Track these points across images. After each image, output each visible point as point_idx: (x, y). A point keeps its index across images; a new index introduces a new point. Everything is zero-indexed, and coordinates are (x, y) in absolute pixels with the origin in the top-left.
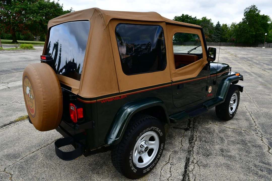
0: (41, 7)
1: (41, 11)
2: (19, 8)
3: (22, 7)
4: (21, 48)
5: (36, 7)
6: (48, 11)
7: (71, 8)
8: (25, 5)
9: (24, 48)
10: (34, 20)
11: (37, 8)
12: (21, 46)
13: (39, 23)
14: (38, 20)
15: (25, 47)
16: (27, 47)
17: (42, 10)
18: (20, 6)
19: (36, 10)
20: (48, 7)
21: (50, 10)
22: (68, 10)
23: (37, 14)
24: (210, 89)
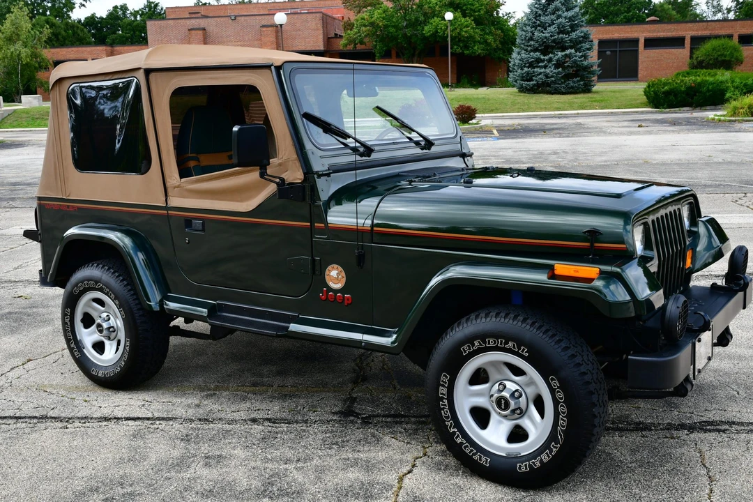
24: (334, 273)
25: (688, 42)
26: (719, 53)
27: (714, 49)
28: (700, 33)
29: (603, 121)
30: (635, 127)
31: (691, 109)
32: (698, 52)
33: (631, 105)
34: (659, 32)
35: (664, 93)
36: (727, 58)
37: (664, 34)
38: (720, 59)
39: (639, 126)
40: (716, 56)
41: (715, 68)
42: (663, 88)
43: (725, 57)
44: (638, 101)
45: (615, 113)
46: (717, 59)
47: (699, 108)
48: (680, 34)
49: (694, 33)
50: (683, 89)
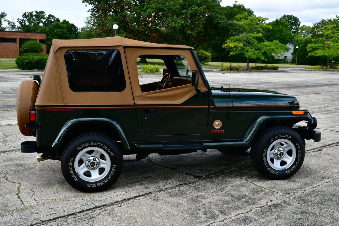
0: (186, 4)
1: (184, 11)
2: (154, 8)
3: (157, 7)
4: (143, 71)
5: (178, 5)
6: (196, 10)
7: (236, 2)
8: (162, 3)
9: (147, 72)
10: (172, 26)
11: (179, 7)
12: (143, 68)
13: (180, 30)
14: (178, 26)
15: (148, 70)
16: (151, 70)
17: (186, 9)
18: (156, 5)
19: (177, 11)
20: (195, 4)
21: (199, 8)
22: (228, 7)
23: (178, 16)
24: (217, 123)
25: (18, 41)
26: (34, 47)
27: (31, 45)
28: (23, 37)
29: (8, 75)
30: (29, 77)
31: (38, 70)
32: (24, 46)
33: (10, 68)
34: (4, 35)
35: (26, 63)
36: (37, 49)
37: (7, 36)
38: (34, 49)
39: (30, 77)
40: (32, 48)
41: (32, 52)
42: (25, 61)
43: (36, 48)
44: (12, 66)
45: (5, 71)
46: (33, 49)
47: (41, 70)
48: (15, 37)
49: (20, 37)
50: (34, 61)
